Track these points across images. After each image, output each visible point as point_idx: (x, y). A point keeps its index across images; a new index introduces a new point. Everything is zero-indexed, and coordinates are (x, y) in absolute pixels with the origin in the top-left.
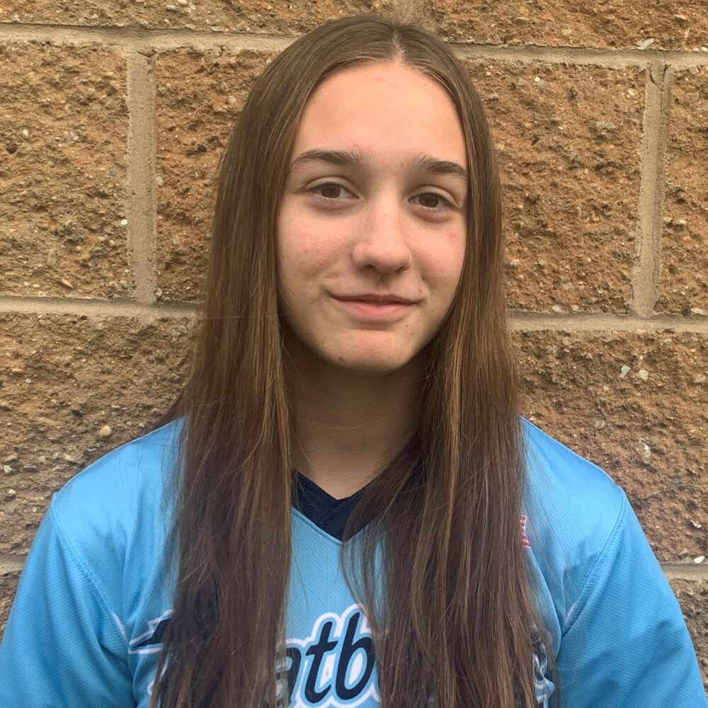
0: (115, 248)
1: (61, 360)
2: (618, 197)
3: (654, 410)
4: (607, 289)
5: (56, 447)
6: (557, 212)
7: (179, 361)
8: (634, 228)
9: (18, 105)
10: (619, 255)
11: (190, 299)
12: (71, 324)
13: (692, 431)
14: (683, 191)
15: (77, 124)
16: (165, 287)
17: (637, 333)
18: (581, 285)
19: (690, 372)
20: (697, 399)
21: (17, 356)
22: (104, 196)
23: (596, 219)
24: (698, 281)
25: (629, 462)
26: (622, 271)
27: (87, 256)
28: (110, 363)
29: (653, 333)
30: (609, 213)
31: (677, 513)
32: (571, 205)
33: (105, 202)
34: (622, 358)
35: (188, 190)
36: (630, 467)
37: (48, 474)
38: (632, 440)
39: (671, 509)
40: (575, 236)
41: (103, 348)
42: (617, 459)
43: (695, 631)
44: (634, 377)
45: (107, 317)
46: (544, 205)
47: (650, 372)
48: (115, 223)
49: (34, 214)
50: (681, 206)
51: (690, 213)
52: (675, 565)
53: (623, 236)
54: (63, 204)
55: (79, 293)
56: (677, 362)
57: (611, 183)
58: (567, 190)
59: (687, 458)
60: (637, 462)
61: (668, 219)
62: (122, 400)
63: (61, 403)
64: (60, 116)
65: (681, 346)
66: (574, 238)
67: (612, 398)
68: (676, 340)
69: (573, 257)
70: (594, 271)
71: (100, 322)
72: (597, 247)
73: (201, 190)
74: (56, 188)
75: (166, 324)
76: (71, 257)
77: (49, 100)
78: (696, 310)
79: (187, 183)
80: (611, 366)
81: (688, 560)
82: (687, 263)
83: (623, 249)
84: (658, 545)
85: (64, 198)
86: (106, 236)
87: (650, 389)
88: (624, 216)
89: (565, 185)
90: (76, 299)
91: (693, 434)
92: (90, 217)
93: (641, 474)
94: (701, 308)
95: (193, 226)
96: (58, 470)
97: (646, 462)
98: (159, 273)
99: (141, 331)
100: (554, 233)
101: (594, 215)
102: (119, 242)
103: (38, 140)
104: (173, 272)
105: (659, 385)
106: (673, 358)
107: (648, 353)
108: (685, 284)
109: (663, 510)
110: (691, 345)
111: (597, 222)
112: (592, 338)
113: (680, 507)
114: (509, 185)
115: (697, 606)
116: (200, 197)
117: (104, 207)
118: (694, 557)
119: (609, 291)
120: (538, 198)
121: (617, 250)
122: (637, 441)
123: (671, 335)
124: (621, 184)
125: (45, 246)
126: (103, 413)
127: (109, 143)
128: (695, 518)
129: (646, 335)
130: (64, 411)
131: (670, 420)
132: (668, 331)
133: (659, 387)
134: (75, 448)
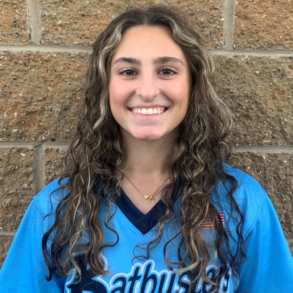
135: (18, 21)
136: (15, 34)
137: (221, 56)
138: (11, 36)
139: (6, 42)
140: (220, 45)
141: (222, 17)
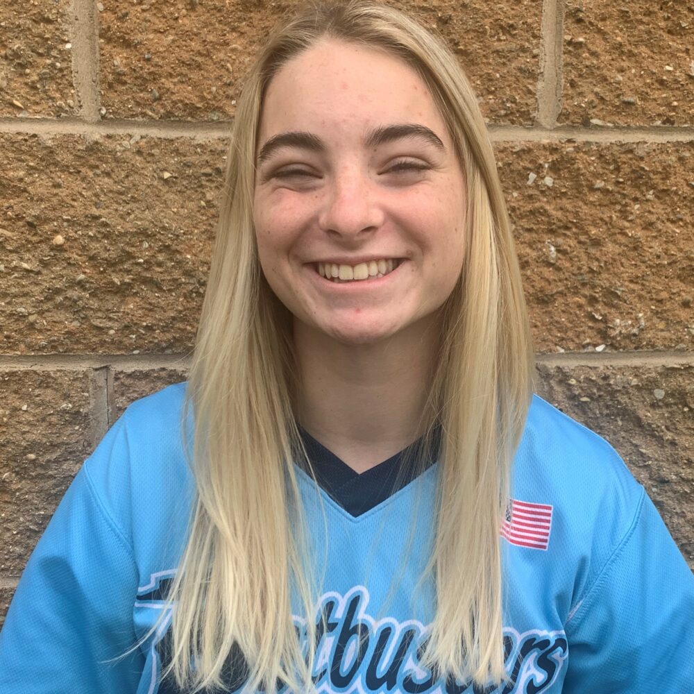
0: (61, 70)
1: (15, 175)
2: (523, 17)
3: (559, 214)
4: (514, 102)
5: (15, 256)
6: (467, 32)
7: (123, 174)
8: (537, 46)
10: (525, 71)
11: (133, 116)
12: (24, 142)
13: (593, 232)
14: (582, 11)
16: (109, 106)
17: (542, 143)
18: (490, 99)
19: (590, 179)
20: (597, 203)
22: (49, 21)
23: (503, 38)
24: (597, 94)
25: (537, 262)
26: (529, 86)
27: (35, 78)
28: (60, 177)
29: (557, 142)
30: (515, 32)
31: (580, 306)
32: (480, 24)
33: (50, 27)
34: (530, 166)
35: (127, 14)
36: (538, 267)
37: (8, 282)
38: (539, 241)
39: (575, 303)
40: (485, 53)
41: (53, 164)
42: (526, 259)
43: (598, 412)
44: (540, 183)
46: (455, 24)
47: (554, 179)
48: (60, 47)
50: (579, 25)
51: (588, 31)
52: (579, 353)
53: (528, 53)
54: (11, 30)
55: (30, 113)
56: (579, 169)
57: (516, 5)
58: (476, 11)
59: (588, 257)
60: (543, 261)
61: (568, 38)
62: (72, 212)
63: (17, 215)
65: (582, 154)
66: (484, 56)
67: (521, 203)
68: (578, 149)
69: (483, 73)
70: (503, 86)
71: (50, 139)
72: (504, 64)
73: (138, 14)
74: (5, 15)
75: (110, 141)
76: (21, 80)
78: (595, 121)
79: (126, 8)
80: (519, 173)
81: (590, 349)
82: (586, 78)
83: (528, 65)
84: (564, 336)
85: (12, 24)
86: (52, 59)
87: (555, 195)
88: (528, 35)
89: (474, 6)
90: (27, 119)
91: (593, 235)
92: (37, 42)
93: (548, 273)
94: (600, 119)
95: (132, 49)
96: (16, 277)
97: (552, 261)
98: (103, 93)
99: (87, 147)
100: (465, 51)
101: (501, 35)
102: (65, 65)
104: (116, 92)
105: (562, 191)
106: (576, 166)
107: (553, 161)
108: (585, 97)
109: (567, 305)
110: (591, 154)
111: (504, 40)
112: (501, 148)
113: (582, 301)
114: (423, 7)
115: (599, 389)
116: (138, 21)
117: (50, 31)
118: (595, 345)
119: (516, 105)
120: (450, 18)
121: (523, 66)
122: (544, 242)
123: (573, 145)
124: (525, 6)
126: (55, 224)
128: (597, 311)
129: (550, 145)
130: (20, 223)
131: (572, 222)
132: (569, 141)
133: (563, 193)
134: (31, 257)
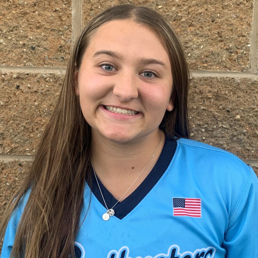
9: (217, 6)
15: (236, 12)
21: (210, 92)
45: (241, 78)
49: (219, 43)
64: (230, 9)
77: (227, 4)
103: (222, 18)
125: (222, 54)
127: (246, 18)
135: (64, 46)
136: (61, 58)
137: (246, 78)
138: (57, 60)
139: (52, 65)
140: (246, 68)
141: (248, 44)
